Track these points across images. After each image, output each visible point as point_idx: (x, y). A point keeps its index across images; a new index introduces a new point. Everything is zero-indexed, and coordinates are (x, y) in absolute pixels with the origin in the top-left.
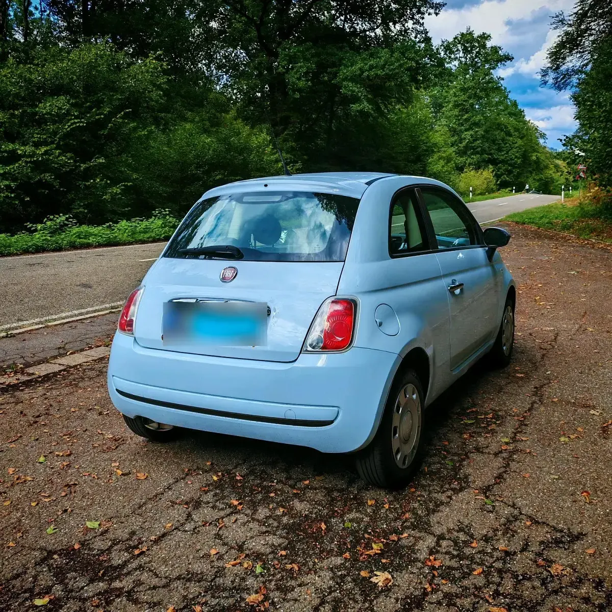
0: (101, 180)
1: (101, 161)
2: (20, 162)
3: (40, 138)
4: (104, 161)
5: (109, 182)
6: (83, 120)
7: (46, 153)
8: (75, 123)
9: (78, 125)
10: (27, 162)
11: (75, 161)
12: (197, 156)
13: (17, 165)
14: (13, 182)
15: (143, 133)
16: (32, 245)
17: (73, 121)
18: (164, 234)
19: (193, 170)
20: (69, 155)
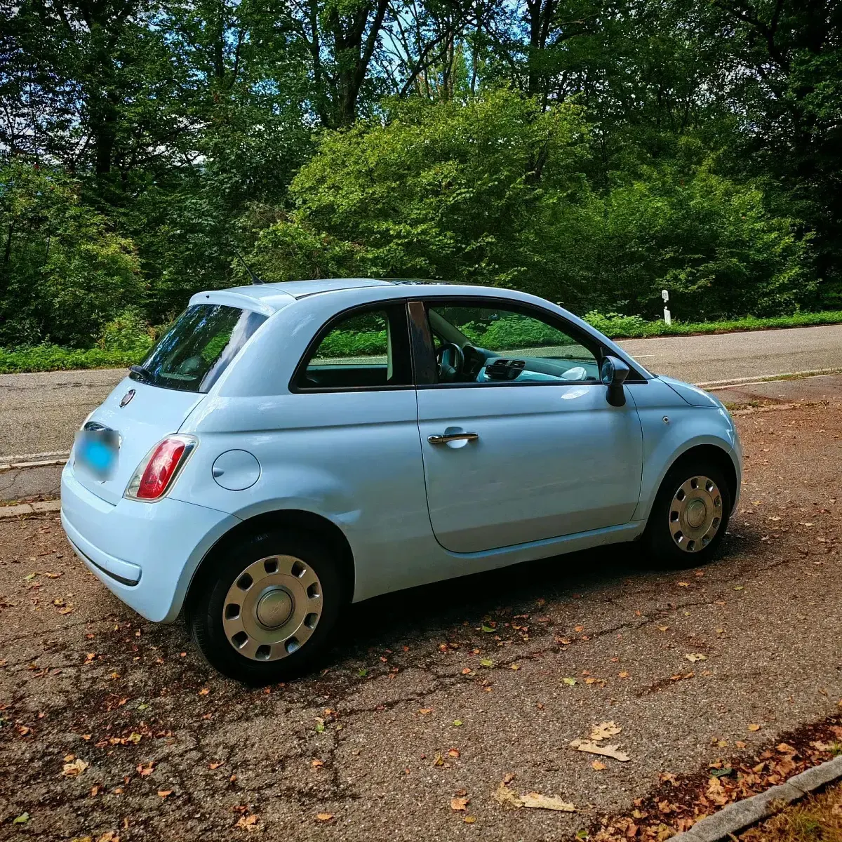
0: (488, 265)
1: (490, 240)
2: (391, 245)
3: (420, 214)
4: (494, 240)
5: (497, 266)
6: (471, 189)
7: (424, 232)
8: (461, 193)
9: (463, 195)
10: (398, 244)
11: (457, 241)
12: (642, 228)
13: (388, 248)
14: (383, 268)
15: (551, 201)
16: (370, 345)
17: (458, 192)
18: (543, 336)
19: (633, 247)
20: (449, 234)
